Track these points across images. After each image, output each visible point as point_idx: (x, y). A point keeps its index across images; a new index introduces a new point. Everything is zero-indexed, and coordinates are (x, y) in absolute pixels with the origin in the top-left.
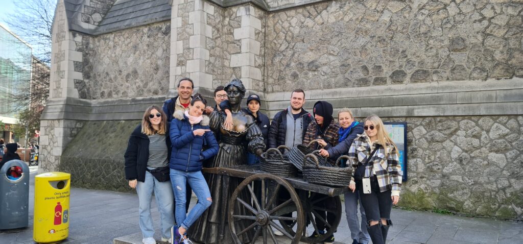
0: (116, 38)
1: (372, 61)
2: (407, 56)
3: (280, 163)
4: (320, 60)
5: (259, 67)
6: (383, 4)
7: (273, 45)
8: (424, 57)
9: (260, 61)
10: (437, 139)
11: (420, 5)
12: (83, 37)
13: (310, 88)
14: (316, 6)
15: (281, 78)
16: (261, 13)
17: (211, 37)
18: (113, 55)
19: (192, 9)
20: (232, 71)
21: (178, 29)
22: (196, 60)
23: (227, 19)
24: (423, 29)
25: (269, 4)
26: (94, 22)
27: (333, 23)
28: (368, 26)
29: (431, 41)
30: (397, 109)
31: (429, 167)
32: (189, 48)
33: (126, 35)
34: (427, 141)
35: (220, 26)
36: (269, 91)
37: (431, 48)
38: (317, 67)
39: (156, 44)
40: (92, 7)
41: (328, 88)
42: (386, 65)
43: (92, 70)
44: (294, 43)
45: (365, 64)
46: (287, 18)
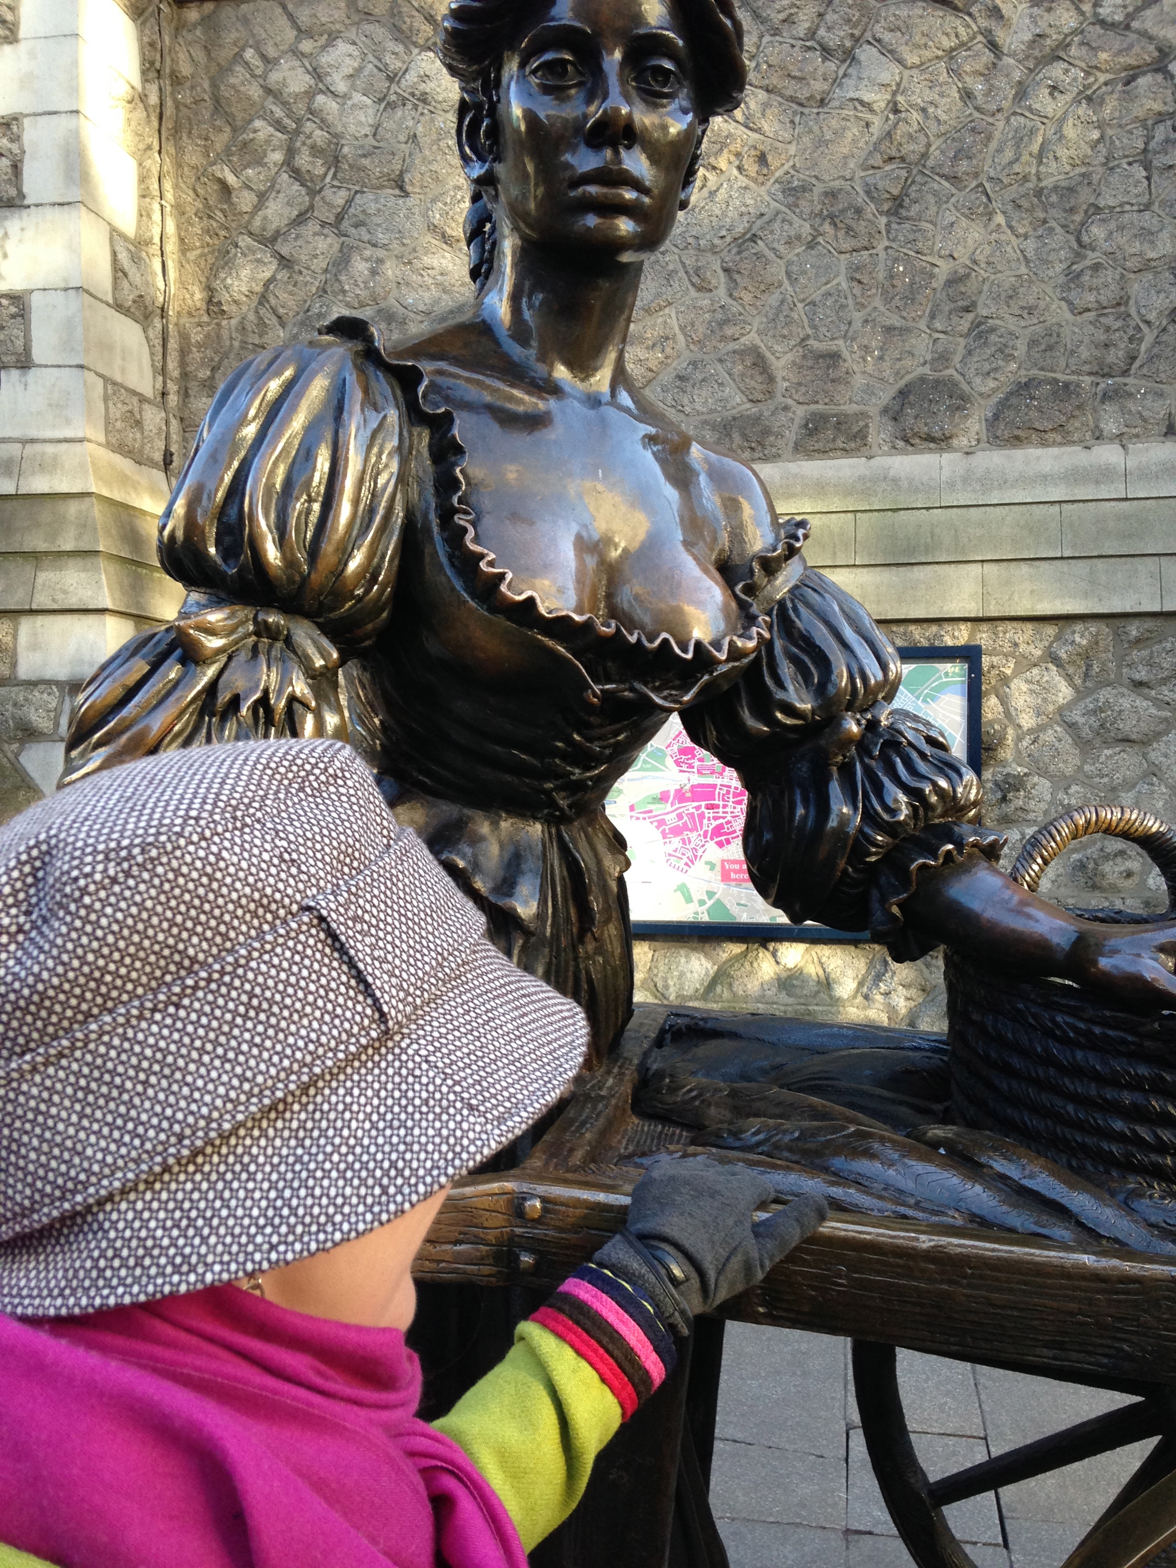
1: (790, 322)
5: (136, 313)
6: (853, 15)
8: (1059, 312)
9: (140, 278)
10: (1125, 728)
11: (1043, 36)
24: (1057, 168)
29: (1094, 230)
34: (1077, 740)
37: (1095, 268)
42: (866, 349)
44: (343, 193)
45: (751, 338)
46: (298, 39)
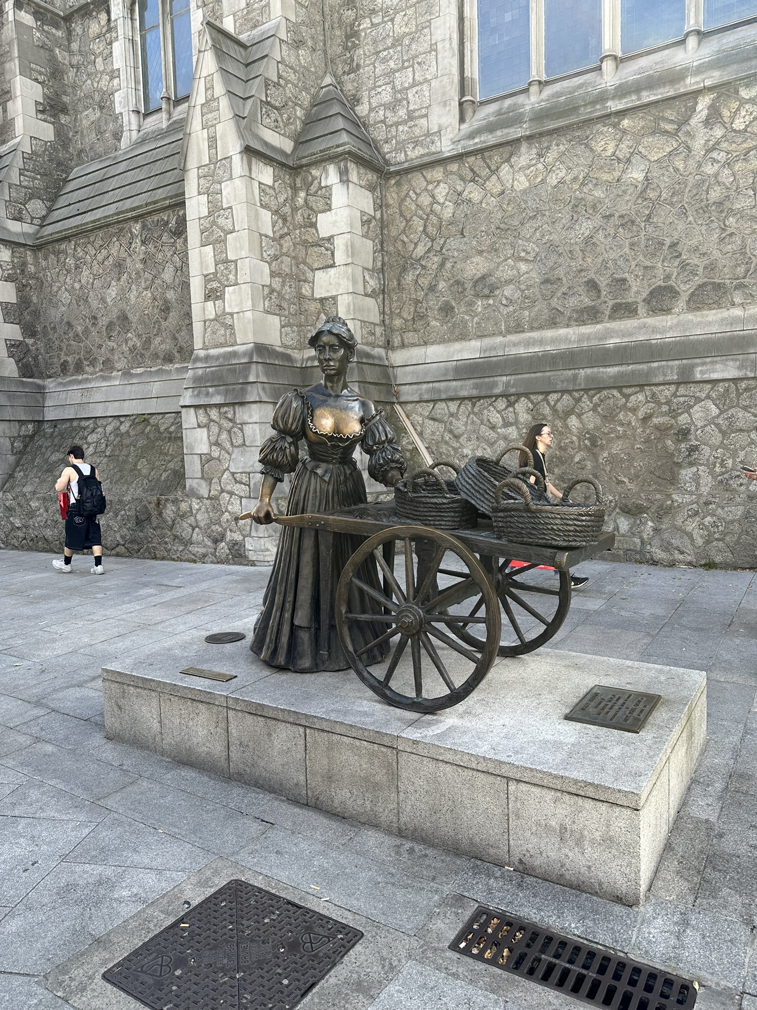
0: (79, 250)
1: (606, 268)
2: (680, 254)
3: (440, 501)
4: (498, 274)
5: (373, 295)
6: (630, 143)
7: (399, 245)
8: (716, 254)
9: (373, 283)
10: (740, 424)
11: (709, 140)
12: (13, 252)
13: (479, 333)
14: (486, 154)
15: (419, 316)
16: (371, 176)
17: (271, 234)
18: (77, 286)
19: (227, 175)
20: (319, 306)
21: (202, 221)
22: (243, 286)
23: (302, 194)
24: (715, 194)
25: (387, 157)
26: (32, 218)
27: (525, 192)
28: (599, 193)
29: (731, 219)
30: (659, 368)
31: (722, 481)
32: (226, 261)
33: (101, 243)
34: (720, 431)
35: (287, 210)
36: (396, 345)
37: (731, 235)
38: (493, 288)
39: (160, 256)
40: (25, 187)
41: (516, 332)
42: (637, 276)
43: (38, 318)
44: (443, 239)
45: (592, 275)
46: (427, 185)
